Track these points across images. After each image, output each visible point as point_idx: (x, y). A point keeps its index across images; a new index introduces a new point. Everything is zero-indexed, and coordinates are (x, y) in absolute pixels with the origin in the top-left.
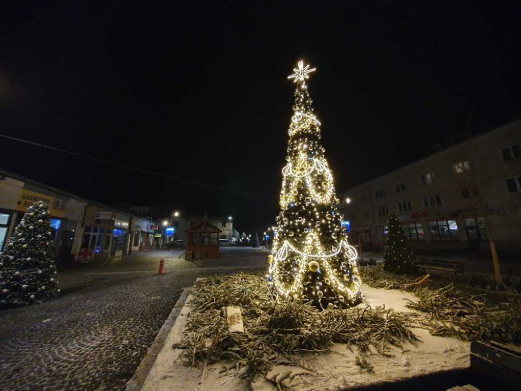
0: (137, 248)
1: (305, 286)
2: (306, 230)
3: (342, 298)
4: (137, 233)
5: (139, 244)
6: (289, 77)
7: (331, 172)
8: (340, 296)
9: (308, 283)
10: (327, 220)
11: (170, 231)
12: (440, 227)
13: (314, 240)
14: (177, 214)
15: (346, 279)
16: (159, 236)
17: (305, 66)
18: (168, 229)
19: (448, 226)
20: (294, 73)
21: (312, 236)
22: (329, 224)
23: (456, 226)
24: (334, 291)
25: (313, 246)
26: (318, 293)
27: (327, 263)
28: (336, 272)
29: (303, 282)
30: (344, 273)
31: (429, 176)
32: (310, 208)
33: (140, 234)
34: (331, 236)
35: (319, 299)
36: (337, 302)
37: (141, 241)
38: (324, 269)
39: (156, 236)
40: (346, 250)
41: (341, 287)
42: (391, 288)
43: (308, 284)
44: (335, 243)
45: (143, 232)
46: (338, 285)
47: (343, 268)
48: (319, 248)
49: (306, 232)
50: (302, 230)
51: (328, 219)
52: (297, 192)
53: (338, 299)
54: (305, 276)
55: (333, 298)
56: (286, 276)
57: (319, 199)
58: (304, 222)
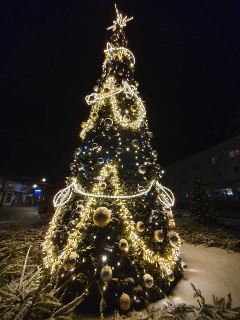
0: (9, 204)
1: (82, 255)
2: (101, 160)
3: (149, 281)
4: (10, 192)
5: (11, 201)
6: (108, 29)
7: (144, 103)
8: (147, 276)
9: (88, 248)
10: (133, 149)
11: (38, 192)
12: (221, 193)
13: (112, 175)
14: (44, 180)
15: (158, 239)
16: (31, 196)
17: (123, 17)
18: (36, 191)
19: (226, 192)
20: (113, 24)
21: (108, 169)
22: (136, 155)
23: (232, 192)
24: (136, 264)
25: (108, 183)
26: (103, 270)
27: (127, 211)
28: (141, 227)
29: (80, 246)
30: (155, 228)
31: (213, 160)
32: (112, 132)
33: (14, 193)
34: (137, 170)
35: (104, 284)
36: (139, 288)
37: (14, 199)
38: (122, 220)
39: (28, 196)
40: (159, 191)
41: (149, 256)
42: (212, 245)
43: (88, 250)
44: (144, 181)
45: (16, 193)
46: (142, 252)
47: (153, 219)
48: (117, 186)
49: (101, 163)
50: (95, 162)
51: (135, 146)
52: (97, 115)
53: (140, 281)
54: (85, 234)
55: (132, 280)
56: (61, 234)
57: (124, 122)
58: (99, 149)
